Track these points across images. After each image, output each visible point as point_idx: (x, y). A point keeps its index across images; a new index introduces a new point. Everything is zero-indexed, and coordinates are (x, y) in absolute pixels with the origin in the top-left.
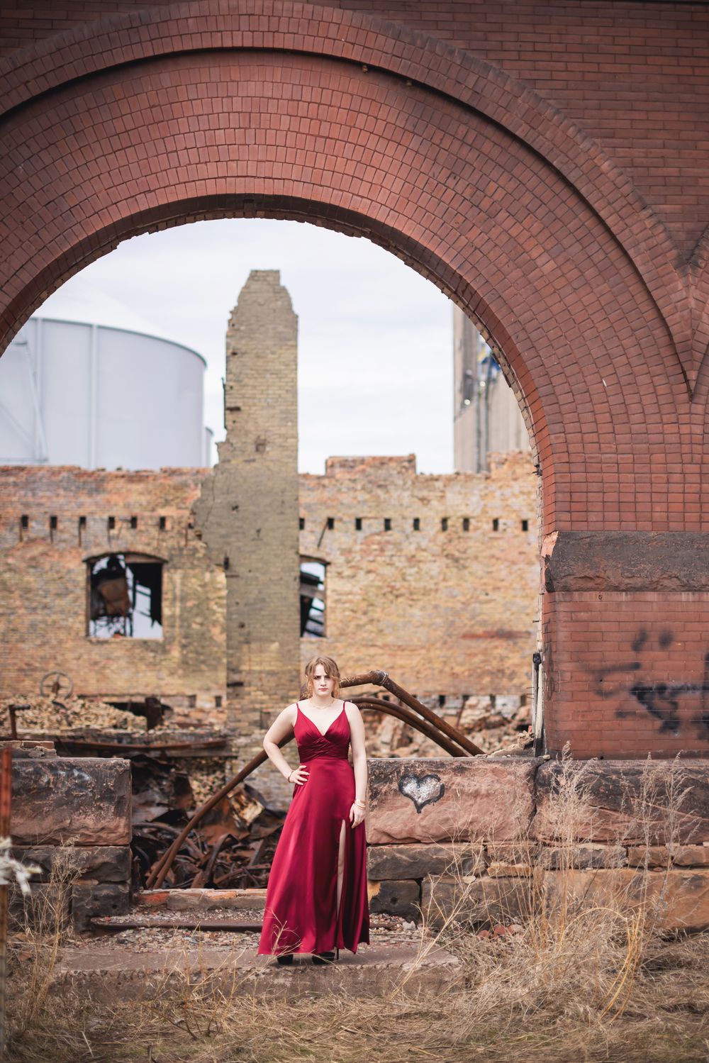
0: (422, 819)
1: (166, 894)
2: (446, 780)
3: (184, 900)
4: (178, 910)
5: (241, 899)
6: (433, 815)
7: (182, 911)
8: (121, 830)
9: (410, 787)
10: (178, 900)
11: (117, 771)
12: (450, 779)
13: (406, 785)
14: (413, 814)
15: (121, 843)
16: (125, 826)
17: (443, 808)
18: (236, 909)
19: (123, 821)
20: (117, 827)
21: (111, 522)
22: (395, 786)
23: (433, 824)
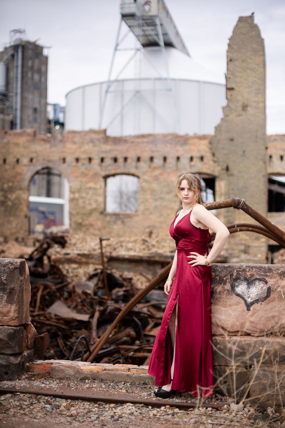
0: (252, 316)
1: (50, 365)
2: (272, 283)
3: (63, 371)
4: (58, 379)
5: (106, 373)
6: (261, 313)
7: (60, 379)
8: (12, 314)
9: (241, 288)
10: (58, 371)
11: (9, 268)
12: (276, 283)
13: (237, 286)
14: (243, 311)
15: (12, 324)
16: (15, 311)
17: (270, 306)
18: (102, 380)
19: (13, 308)
20: (9, 312)
21: (192, 159)
22: (228, 287)
23: (260, 320)
